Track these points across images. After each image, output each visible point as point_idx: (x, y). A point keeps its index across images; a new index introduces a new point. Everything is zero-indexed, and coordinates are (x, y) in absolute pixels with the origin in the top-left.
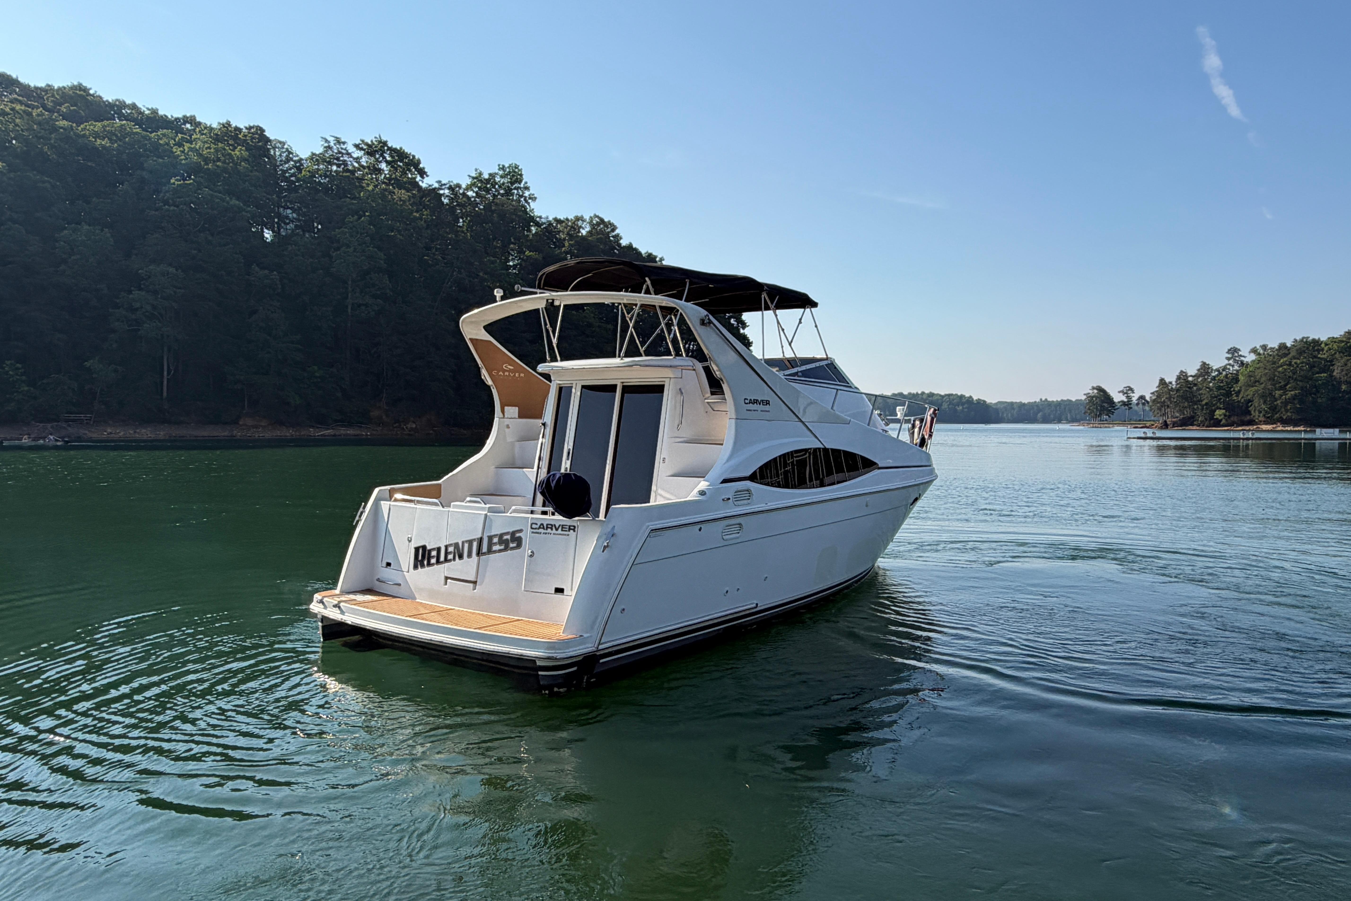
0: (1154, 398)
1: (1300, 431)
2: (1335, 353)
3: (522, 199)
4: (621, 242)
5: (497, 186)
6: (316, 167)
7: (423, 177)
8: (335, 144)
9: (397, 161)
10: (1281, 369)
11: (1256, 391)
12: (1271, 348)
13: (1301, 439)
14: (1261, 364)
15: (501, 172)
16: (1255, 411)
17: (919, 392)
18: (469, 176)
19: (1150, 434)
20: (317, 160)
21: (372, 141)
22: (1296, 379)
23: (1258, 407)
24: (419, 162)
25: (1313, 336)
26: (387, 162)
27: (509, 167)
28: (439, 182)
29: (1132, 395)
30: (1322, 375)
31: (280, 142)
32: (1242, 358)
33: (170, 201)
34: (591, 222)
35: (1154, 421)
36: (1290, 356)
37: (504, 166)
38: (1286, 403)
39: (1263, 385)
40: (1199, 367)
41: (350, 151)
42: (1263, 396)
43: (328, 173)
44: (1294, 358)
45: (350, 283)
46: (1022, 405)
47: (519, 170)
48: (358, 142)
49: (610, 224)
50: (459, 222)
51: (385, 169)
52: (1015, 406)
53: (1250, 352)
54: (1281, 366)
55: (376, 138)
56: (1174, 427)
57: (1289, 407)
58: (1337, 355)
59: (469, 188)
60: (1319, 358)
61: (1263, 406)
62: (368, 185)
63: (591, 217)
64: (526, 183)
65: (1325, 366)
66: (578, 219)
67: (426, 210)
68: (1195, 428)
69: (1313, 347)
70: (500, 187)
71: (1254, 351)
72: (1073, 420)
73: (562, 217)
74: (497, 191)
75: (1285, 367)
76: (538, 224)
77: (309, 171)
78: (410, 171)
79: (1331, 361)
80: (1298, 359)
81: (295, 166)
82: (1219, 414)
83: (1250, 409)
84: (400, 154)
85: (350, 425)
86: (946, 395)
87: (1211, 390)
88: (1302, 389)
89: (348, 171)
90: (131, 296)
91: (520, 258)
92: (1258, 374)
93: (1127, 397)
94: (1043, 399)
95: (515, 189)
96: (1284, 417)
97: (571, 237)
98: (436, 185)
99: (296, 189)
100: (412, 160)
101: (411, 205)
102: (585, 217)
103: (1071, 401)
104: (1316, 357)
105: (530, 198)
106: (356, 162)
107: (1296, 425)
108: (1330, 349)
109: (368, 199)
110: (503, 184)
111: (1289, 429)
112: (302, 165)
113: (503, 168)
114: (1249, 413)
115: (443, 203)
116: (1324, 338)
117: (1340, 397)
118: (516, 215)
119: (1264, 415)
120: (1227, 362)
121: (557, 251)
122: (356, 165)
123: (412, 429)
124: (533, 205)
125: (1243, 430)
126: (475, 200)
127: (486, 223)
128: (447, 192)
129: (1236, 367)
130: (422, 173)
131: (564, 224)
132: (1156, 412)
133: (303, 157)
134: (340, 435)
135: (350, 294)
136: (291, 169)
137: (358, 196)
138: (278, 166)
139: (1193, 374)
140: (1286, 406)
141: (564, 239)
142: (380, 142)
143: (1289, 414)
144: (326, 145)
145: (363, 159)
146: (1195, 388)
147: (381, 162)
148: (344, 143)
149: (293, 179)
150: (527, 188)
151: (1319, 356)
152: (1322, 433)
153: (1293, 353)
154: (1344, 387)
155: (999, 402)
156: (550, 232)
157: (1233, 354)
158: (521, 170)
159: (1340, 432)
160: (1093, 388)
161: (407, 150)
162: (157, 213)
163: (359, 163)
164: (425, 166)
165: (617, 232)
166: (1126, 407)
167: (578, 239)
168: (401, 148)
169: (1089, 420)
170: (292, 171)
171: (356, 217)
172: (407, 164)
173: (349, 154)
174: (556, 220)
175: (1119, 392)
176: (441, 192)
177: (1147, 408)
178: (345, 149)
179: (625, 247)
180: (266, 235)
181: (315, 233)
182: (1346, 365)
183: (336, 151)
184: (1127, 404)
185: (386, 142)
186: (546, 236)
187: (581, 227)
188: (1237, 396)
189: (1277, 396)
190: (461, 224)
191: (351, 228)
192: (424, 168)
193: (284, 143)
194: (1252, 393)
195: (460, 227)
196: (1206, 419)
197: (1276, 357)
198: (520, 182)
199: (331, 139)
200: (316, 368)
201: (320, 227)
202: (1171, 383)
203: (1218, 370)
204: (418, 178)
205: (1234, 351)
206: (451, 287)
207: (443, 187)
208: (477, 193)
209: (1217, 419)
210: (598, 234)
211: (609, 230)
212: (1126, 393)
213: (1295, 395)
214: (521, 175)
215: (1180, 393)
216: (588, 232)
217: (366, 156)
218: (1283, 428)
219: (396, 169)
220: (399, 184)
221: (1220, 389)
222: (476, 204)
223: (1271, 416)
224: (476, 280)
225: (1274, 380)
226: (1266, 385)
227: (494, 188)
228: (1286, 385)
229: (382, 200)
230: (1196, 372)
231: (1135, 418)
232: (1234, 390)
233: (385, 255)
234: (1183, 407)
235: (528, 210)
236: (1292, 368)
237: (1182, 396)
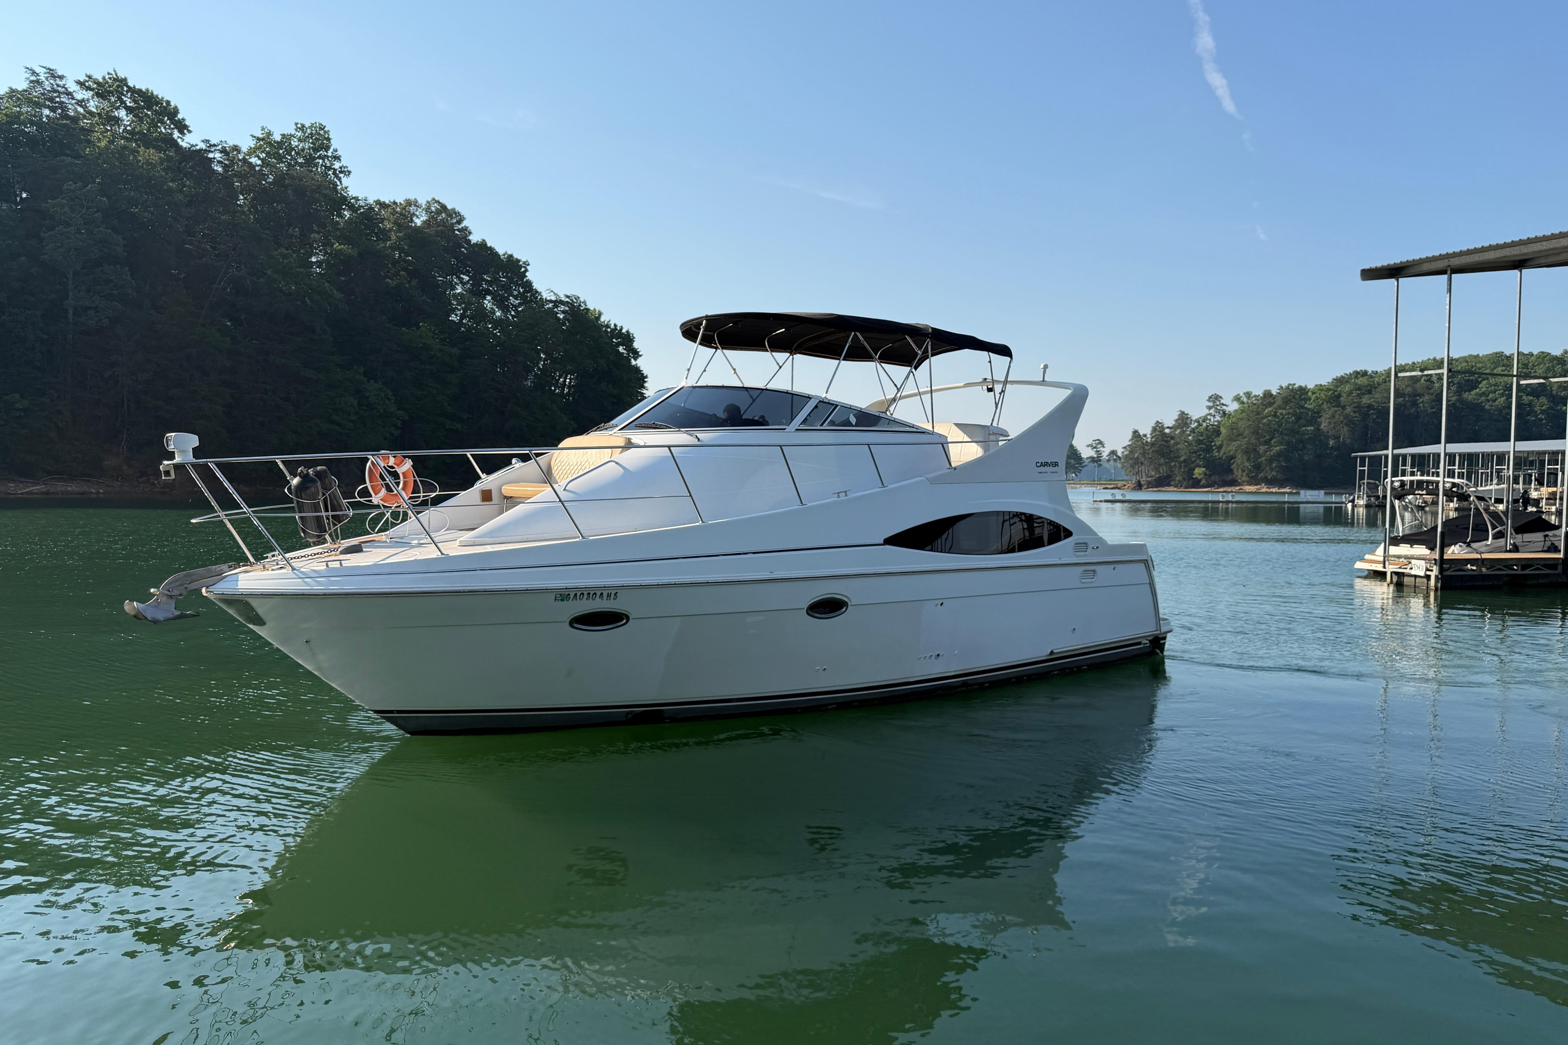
0: (1126, 453)
1: (1284, 493)
2: (1323, 403)
3: (330, 172)
4: (470, 238)
5: (293, 153)
6: (18, 109)
7: (183, 134)
8: (47, 78)
9: (143, 108)
10: (1265, 420)
11: (1239, 446)
12: (1255, 396)
13: (1285, 502)
14: (1243, 414)
15: (299, 134)
16: (1238, 469)
18: (253, 136)
19: (1119, 497)
20: (18, 99)
21: (104, 78)
22: (1281, 433)
23: (1241, 465)
24: (176, 111)
25: (1299, 382)
26: (127, 108)
27: (310, 127)
28: (206, 141)
29: (1101, 449)
30: (1309, 428)
32: (1224, 407)
34: (428, 210)
35: (1126, 481)
37: (303, 126)
38: (1271, 460)
39: (1247, 439)
40: (1176, 417)
41: (70, 90)
42: (1247, 452)
43: (37, 119)
45: (70, 276)
47: (325, 132)
48: (82, 78)
49: (455, 213)
50: (237, 200)
51: (125, 117)
53: (1232, 401)
54: (1266, 417)
55: (109, 74)
56: (1148, 488)
57: (1274, 465)
58: (1325, 406)
59: (252, 152)
60: (1306, 408)
61: (1247, 464)
62: (99, 140)
63: (428, 202)
64: (336, 151)
65: (1313, 417)
66: (409, 203)
67: (187, 179)
68: (1172, 488)
69: (1300, 396)
70: (297, 153)
71: (1237, 399)
73: (386, 199)
74: (293, 158)
75: (1270, 418)
76: (352, 208)
77: (6, 115)
78: (163, 123)
79: (1318, 412)
80: (1284, 409)
82: (1198, 472)
83: (1232, 467)
84: (147, 99)
85: (73, 478)
87: (1190, 444)
88: (1288, 443)
89: (68, 117)
91: (326, 253)
92: (1242, 425)
93: (1097, 452)
95: (320, 157)
96: (1269, 477)
97: (400, 226)
98: (203, 146)
100: (165, 108)
101: (164, 170)
102: (420, 202)
104: (1303, 407)
105: (341, 172)
106: (81, 106)
107: (1282, 486)
108: (1317, 398)
109: (98, 158)
110: (303, 150)
111: (1274, 490)
113: (302, 128)
114: (1231, 471)
115: (213, 171)
116: (1311, 386)
117: (1327, 454)
118: (321, 193)
119: (1248, 475)
120: (1207, 411)
121: (380, 245)
122: (80, 110)
124: (346, 181)
125: (1224, 492)
126: (261, 170)
127: (278, 203)
128: (218, 155)
129: (1218, 418)
130: (182, 127)
131: (389, 210)
132: (1129, 469)
134: (56, 493)
135: (71, 294)
137: (83, 153)
139: (1170, 425)
140: (1271, 464)
141: (390, 230)
142: (116, 80)
143: (1274, 473)
144: (33, 78)
145: (92, 103)
146: (1172, 442)
147: (118, 108)
148: (61, 77)
150: (337, 158)
151: (1306, 406)
152: (1307, 495)
153: (1279, 402)
154: (1331, 442)
156: (370, 219)
157: (1214, 402)
158: (327, 132)
159: (1325, 493)
161: (159, 93)
163: (85, 107)
164: (185, 118)
165: (464, 224)
166: (1096, 464)
167: (410, 231)
168: (149, 90)
171: (80, 184)
172: (159, 113)
173: (69, 94)
174: (378, 202)
175: (1088, 446)
176: (211, 155)
177: (1119, 465)
178: (63, 87)
179: (476, 245)
181: (17, 204)
182: (1334, 417)
183: (49, 88)
184: (1096, 460)
185: (125, 79)
186: (365, 225)
187: (414, 214)
188: (1219, 452)
189: (1261, 451)
190: (240, 202)
191: (72, 199)
192: (183, 119)
194: (1234, 448)
195: (240, 206)
196: (1184, 479)
197: (1261, 407)
198: (327, 148)
199: (41, 71)
200: (17, 396)
202: (1145, 435)
203: (1197, 421)
204: (176, 134)
205: (1215, 399)
207: (213, 149)
208: (262, 160)
209: (1197, 478)
210: (439, 226)
211: (454, 220)
212: (1095, 448)
213: (1281, 451)
214: (329, 139)
215: (1156, 448)
216: (424, 222)
217: (96, 99)
218: (1267, 490)
219: (141, 120)
220: (146, 141)
221: (1199, 444)
222: (264, 176)
223: (1255, 476)
224: (262, 280)
225: (1258, 433)
226: (1250, 438)
227: (290, 155)
228: (1271, 440)
229: (121, 163)
230: (1174, 423)
231: (1104, 477)
232: (1215, 445)
233: (124, 239)
234: (1159, 465)
235: (339, 188)
236: (1277, 420)
237: (1158, 451)
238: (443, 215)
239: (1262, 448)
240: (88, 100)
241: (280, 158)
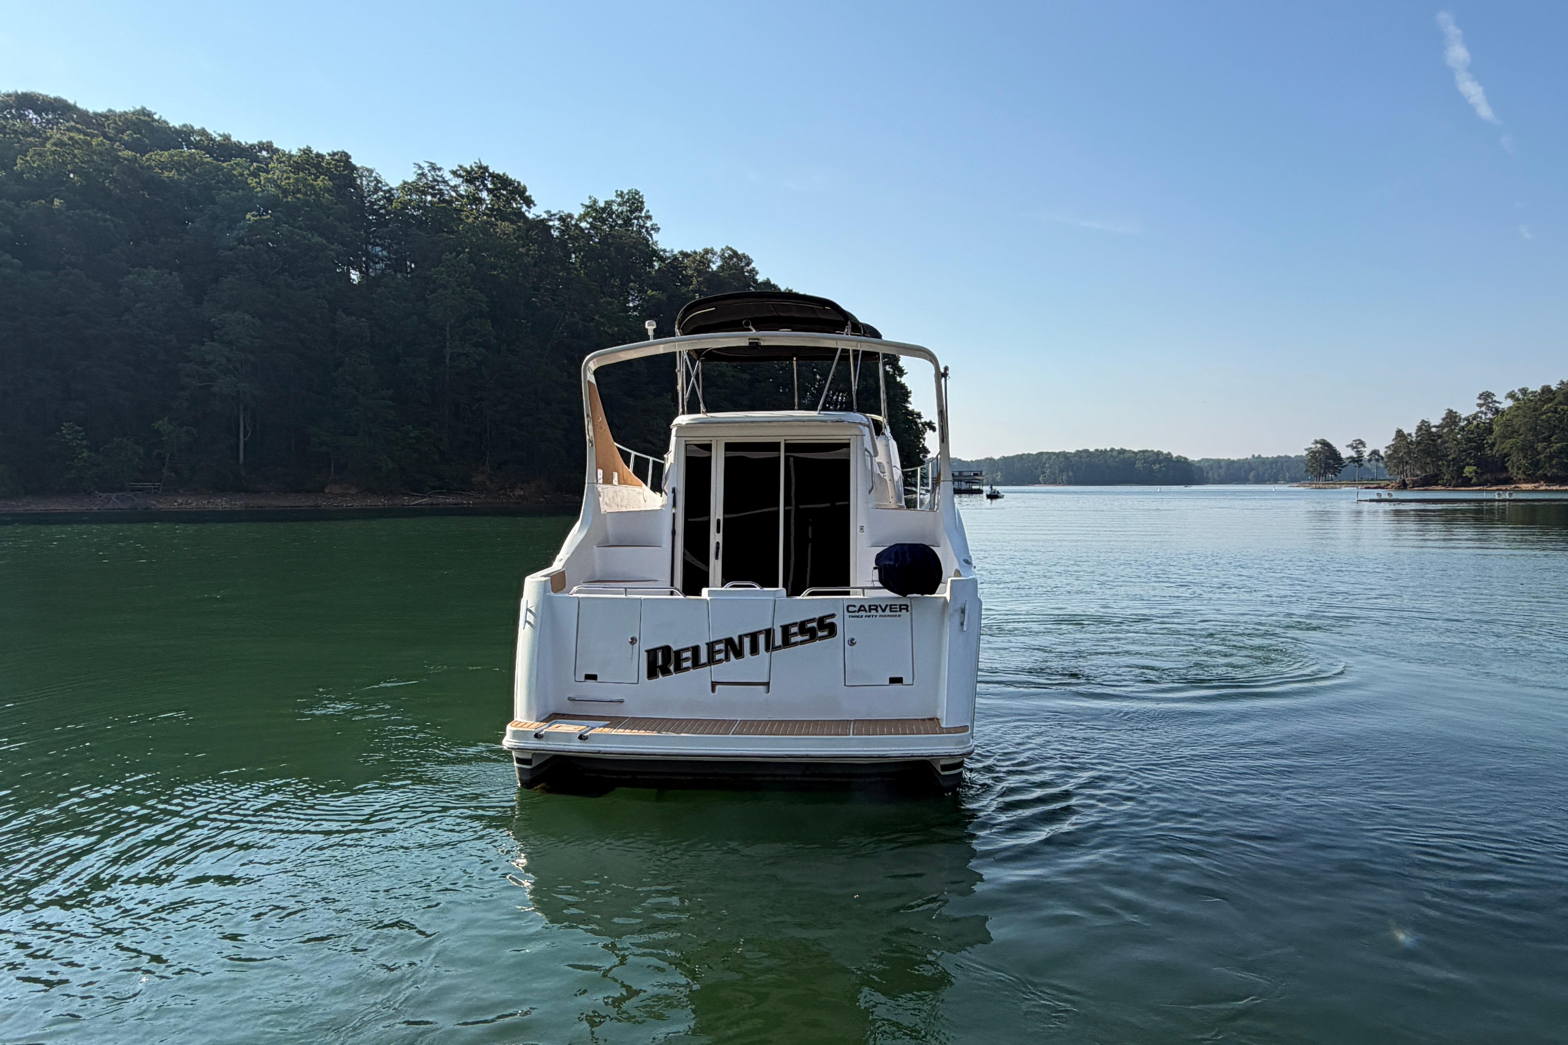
0: (1389, 452)
3: (644, 230)
4: (757, 277)
5: (614, 216)
6: (409, 197)
7: (530, 207)
8: (429, 171)
9: (500, 189)
10: (1544, 417)
11: (1515, 444)
12: (1532, 392)
14: (1520, 412)
15: (619, 200)
16: (1513, 466)
17: (1108, 449)
18: (582, 205)
19: (1385, 496)
20: (409, 189)
21: (471, 167)
22: (1563, 429)
23: (1516, 462)
24: (525, 189)
26: (488, 190)
27: (628, 194)
28: (548, 212)
29: (1362, 449)
31: (368, 170)
32: (1497, 405)
33: (246, 240)
34: (722, 256)
35: (1389, 480)
36: (1556, 401)
37: (622, 192)
38: (1551, 457)
39: (1523, 436)
40: (1444, 416)
41: (446, 179)
42: (1523, 449)
43: (422, 205)
44: (1560, 403)
45: (448, 329)
46: (1230, 463)
47: (640, 197)
48: (455, 168)
49: (745, 257)
50: (571, 258)
51: (487, 198)
52: (1222, 463)
53: (1506, 398)
54: (1545, 413)
55: (475, 163)
56: (1414, 487)
57: (1554, 462)
59: (582, 218)
61: (1523, 461)
62: (467, 217)
63: (722, 250)
66: (707, 251)
67: (533, 244)
68: (1439, 488)
70: (618, 216)
71: (1511, 396)
72: (1293, 480)
73: (689, 250)
74: (614, 221)
75: (1549, 414)
76: (661, 259)
77: (401, 202)
78: (515, 200)
80: (1565, 405)
81: (384, 197)
82: (1468, 471)
83: (1507, 465)
84: (503, 181)
85: (450, 492)
86: (1140, 452)
87: (1459, 443)
89: (445, 201)
90: (203, 348)
91: (641, 298)
92: (1517, 423)
93: (1358, 451)
94: (1256, 455)
95: (635, 218)
96: (1549, 475)
97: (699, 271)
98: (545, 216)
99: (386, 224)
100: (516, 188)
101: (516, 239)
102: (715, 250)
103: (1290, 457)
105: (652, 229)
106: (454, 191)
107: (1563, 484)
109: (467, 232)
110: (622, 212)
111: (1554, 488)
112: (393, 195)
113: (621, 195)
114: (1505, 469)
115: (552, 236)
118: (636, 249)
119: (1524, 472)
120: (1478, 409)
121: (684, 289)
122: (454, 194)
123: (520, 496)
124: (656, 236)
125: (1498, 490)
126: (589, 232)
127: (602, 259)
128: (557, 223)
129: (1490, 416)
130: (529, 202)
131: (691, 258)
132: (1392, 470)
133: (393, 186)
134: (438, 504)
135: (448, 343)
136: (379, 200)
137: (456, 229)
138: (366, 197)
139: (1437, 424)
140: (1551, 461)
141: (692, 276)
142: (480, 167)
143: (1554, 470)
144: (420, 172)
145: (462, 188)
146: (1439, 441)
147: (481, 191)
148: (440, 169)
149: (382, 211)
150: (649, 217)
153: (1560, 398)
155: (1203, 459)
156: (676, 268)
157: (1486, 399)
158: (642, 197)
160: (1316, 442)
161: (511, 176)
162: (230, 253)
163: (457, 192)
164: (532, 194)
165: (753, 265)
166: (1356, 464)
167: (708, 275)
168: (504, 174)
169: (1311, 480)
170: (382, 203)
171: (454, 254)
172: (511, 192)
173: (445, 182)
174: (681, 253)
175: (1348, 446)
176: (551, 223)
177: (1381, 465)
178: (441, 176)
179: (761, 283)
180: (353, 277)
181: (407, 273)
183: (430, 179)
184: (1357, 460)
185: (488, 167)
186: (670, 272)
187: (710, 261)
189: (1539, 449)
190: (573, 260)
191: (449, 267)
192: (530, 196)
193: (371, 171)
194: (1509, 446)
195: (572, 263)
196: (1453, 478)
197: (1539, 403)
198: (641, 210)
199: (425, 165)
200: (410, 427)
201: (413, 266)
202: (1410, 435)
203: (1467, 419)
204: (524, 208)
205: (1486, 396)
206: (562, 333)
207: (553, 218)
208: (591, 223)
209: (1467, 477)
210: (731, 269)
211: (743, 264)
212: (1356, 448)
213: (1562, 447)
214: (642, 203)
215: (1421, 447)
216: (719, 267)
217: (465, 184)
218: (1547, 488)
219: (499, 198)
220: (502, 215)
221: (1470, 442)
222: (590, 237)
223: (1533, 473)
224: (591, 324)
225: (1536, 429)
226: (1526, 436)
227: (611, 217)
228: (1550, 436)
229: (484, 234)
230: (1441, 421)
231: (1366, 476)
232: (1487, 443)
233: (487, 297)
234: (1425, 463)
235: (650, 242)
236: (1558, 416)
237: (1423, 450)
238: (735, 260)
239: (1540, 446)
240: (459, 185)
241: (603, 222)
